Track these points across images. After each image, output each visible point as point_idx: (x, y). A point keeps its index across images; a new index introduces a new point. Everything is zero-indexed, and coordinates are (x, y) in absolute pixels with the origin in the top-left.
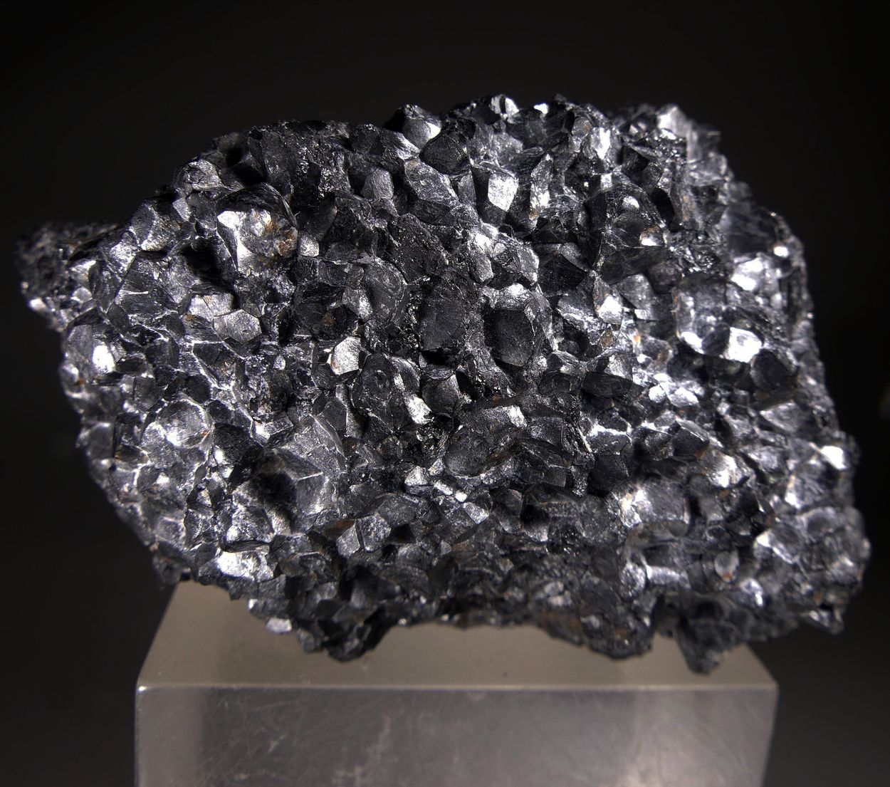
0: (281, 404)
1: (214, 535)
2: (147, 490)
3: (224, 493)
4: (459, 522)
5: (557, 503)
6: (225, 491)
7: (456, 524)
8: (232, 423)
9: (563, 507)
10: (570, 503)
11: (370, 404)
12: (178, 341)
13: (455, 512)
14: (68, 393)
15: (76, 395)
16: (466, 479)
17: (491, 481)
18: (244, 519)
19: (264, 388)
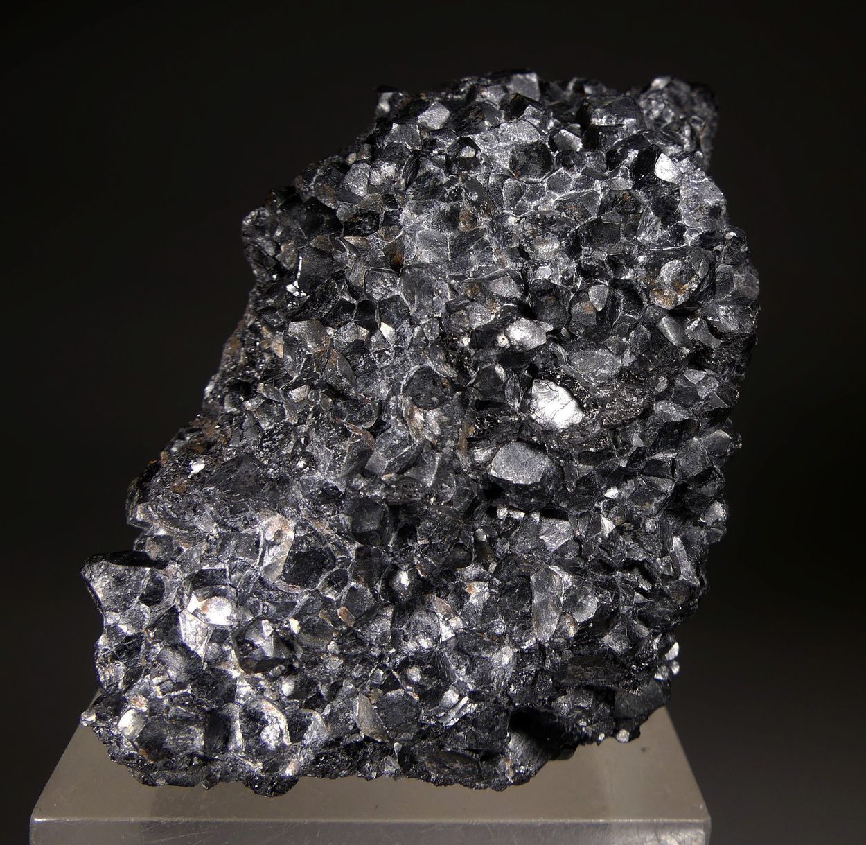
0: (526, 245)
1: (429, 149)
2: (481, 110)
3: (464, 171)
4: (363, 363)
5: (344, 461)
6: (465, 172)
7: (361, 360)
8: (522, 200)
9: (338, 466)
10: (339, 473)
11: (504, 319)
12: (606, 182)
13: (374, 362)
14: (575, 80)
15: (571, 86)
16: (401, 382)
17: (392, 404)
18: (436, 178)
19: (547, 236)
